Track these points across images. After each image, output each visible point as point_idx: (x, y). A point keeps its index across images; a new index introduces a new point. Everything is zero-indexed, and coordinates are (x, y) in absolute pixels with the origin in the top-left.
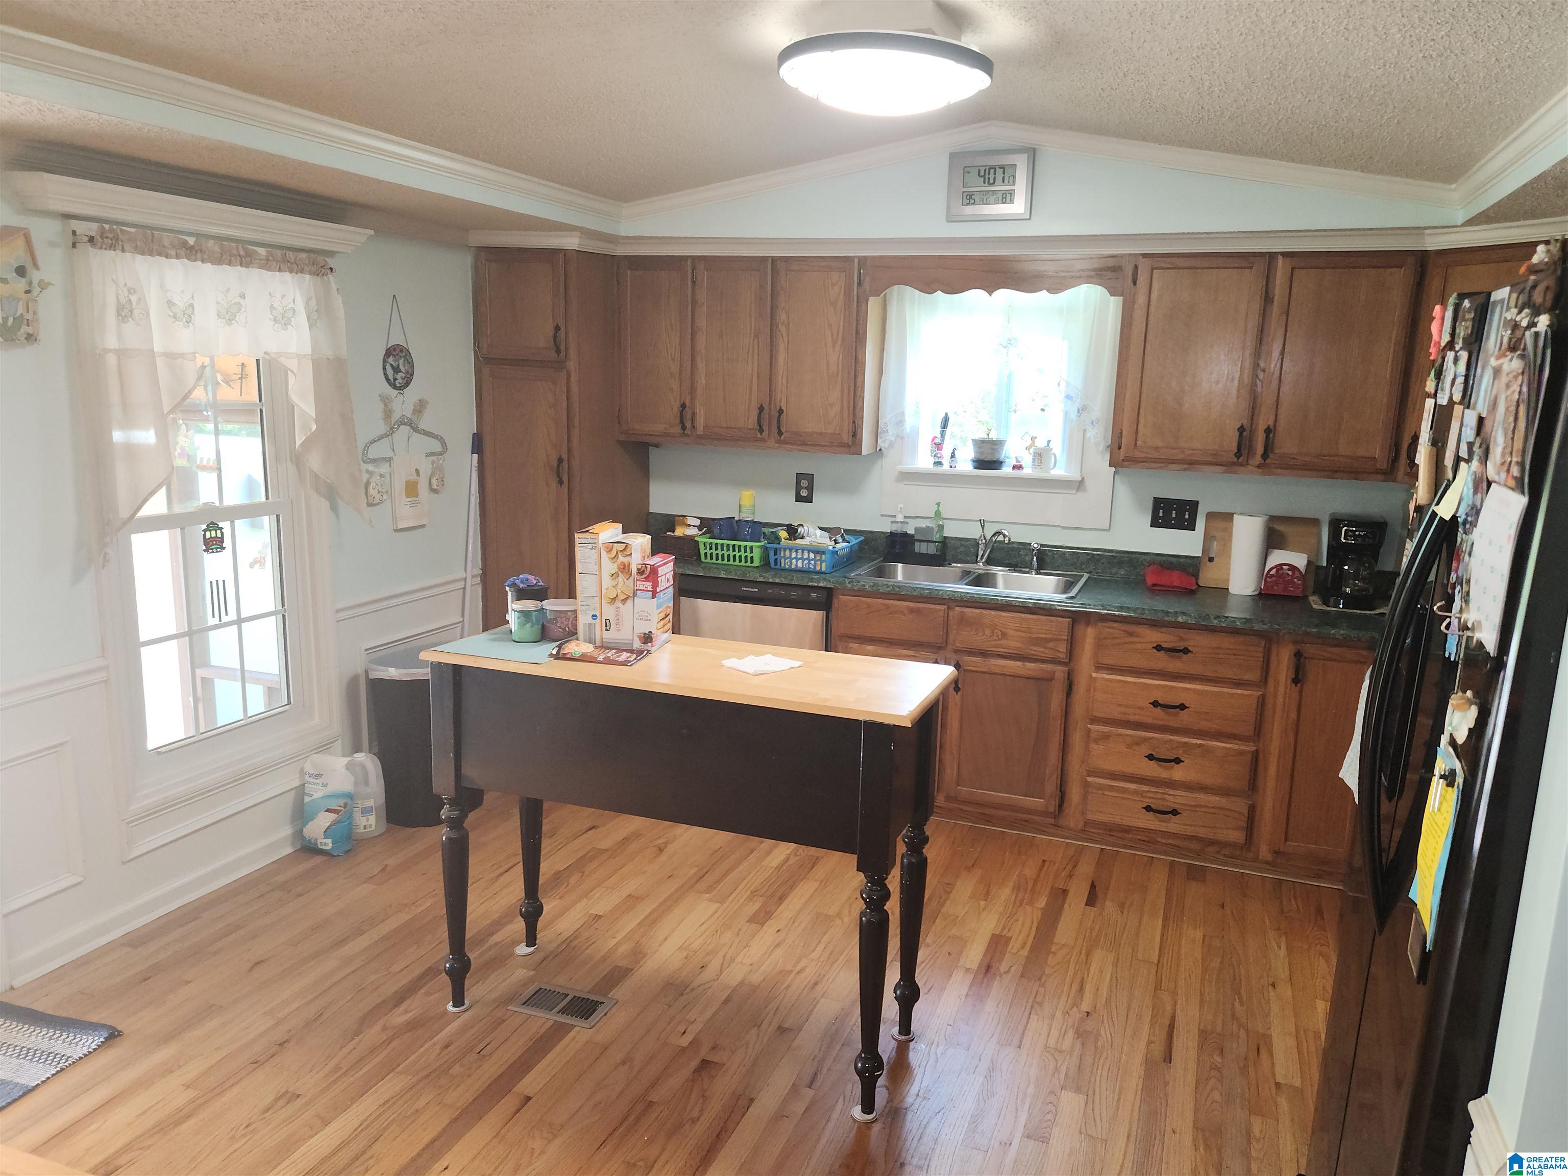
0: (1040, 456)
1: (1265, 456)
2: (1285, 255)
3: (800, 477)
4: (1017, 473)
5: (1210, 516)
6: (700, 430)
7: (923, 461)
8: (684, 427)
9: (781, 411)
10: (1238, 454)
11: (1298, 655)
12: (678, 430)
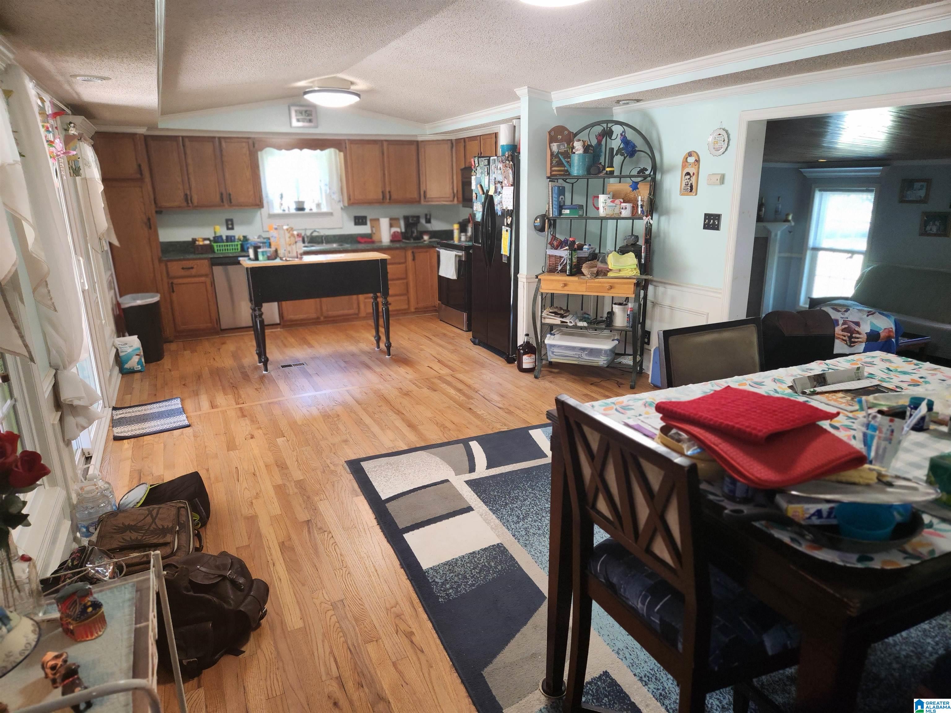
0: (318, 205)
1: (390, 199)
2: (386, 141)
3: (227, 221)
4: (311, 212)
5: (371, 220)
6: (196, 204)
7: (277, 210)
8: (188, 203)
9: (230, 195)
10: (383, 199)
11: (413, 252)
12: (185, 204)
